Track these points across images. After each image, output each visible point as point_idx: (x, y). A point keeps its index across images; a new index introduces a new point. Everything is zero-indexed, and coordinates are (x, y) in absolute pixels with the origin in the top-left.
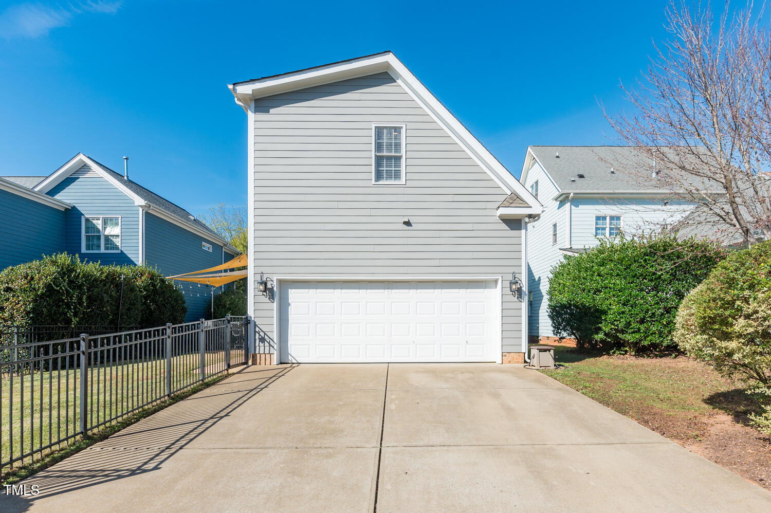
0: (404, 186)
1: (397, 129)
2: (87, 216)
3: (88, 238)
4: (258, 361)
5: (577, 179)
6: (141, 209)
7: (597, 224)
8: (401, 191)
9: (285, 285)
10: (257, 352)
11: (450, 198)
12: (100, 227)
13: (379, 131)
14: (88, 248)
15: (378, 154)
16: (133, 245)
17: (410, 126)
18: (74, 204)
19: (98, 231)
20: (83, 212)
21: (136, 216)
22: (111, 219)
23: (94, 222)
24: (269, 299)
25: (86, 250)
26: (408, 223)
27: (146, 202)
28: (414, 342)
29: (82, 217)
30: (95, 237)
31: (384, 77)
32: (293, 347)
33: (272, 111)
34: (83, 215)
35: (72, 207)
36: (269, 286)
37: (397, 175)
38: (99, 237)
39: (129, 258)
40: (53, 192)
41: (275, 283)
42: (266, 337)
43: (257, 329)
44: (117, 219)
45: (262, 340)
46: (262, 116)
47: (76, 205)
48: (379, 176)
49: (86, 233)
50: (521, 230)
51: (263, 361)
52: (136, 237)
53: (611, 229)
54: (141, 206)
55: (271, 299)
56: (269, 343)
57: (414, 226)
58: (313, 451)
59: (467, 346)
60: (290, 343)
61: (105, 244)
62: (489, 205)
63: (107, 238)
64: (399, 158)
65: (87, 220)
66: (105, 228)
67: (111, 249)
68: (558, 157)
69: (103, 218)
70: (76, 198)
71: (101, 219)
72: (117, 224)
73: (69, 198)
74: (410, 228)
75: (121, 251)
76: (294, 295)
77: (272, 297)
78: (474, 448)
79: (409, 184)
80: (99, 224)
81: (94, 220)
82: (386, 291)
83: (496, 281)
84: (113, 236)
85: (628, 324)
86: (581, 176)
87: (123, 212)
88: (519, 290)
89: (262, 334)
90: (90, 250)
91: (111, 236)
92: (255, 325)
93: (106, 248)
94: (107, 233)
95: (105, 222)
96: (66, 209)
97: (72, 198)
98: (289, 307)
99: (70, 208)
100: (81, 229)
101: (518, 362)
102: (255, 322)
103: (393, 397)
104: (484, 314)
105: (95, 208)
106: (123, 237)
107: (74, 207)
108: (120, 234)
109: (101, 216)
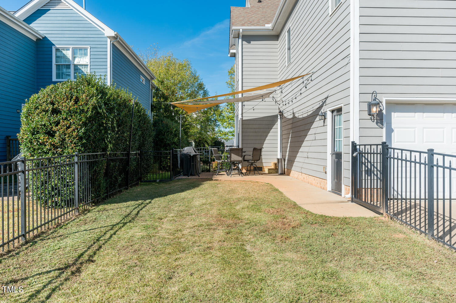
2: (57, 46)
3: (58, 66)
4: (363, 197)
6: (109, 40)
9: (391, 107)
12: (70, 57)
14: (58, 76)
16: (102, 74)
18: (45, 35)
19: (68, 61)
20: (54, 42)
21: (105, 46)
22: (81, 49)
23: (64, 52)
24: (377, 123)
25: (57, 78)
27: (116, 33)
29: (53, 47)
30: (65, 65)
34: (54, 45)
35: (43, 38)
38: (68, 66)
40: (30, 19)
41: (384, 105)
44: (86, 49)
47: (47, 36)
49: (56, 62)
52: (104, 67)
54: (109, 37)
55: (379, 124)
61: (75, 73)
63: (75, 66)
65: (57, 50)
66: (74, 58)
69: (73, 48)
70: (47, 29)
71: (71, 49)
72: (86, 54)
73: (40, 29)
76: (398, 119)
77: (380, 121)
80: (69, 54)
81: (64, 50)
84: (82, 65)
87: (92, 43)
90: (60, 78)
91: (80, 65)
94: (76, 63)
95: (75, 52)
96: (38, 39)
97: (43, 29)
98: (393, 134)
99: (41, 38)
100: (52, 58)
105: (65, 39)
106: (92, 67)
107: (45, 38)
108: (89, 64)
109: (71, 47)
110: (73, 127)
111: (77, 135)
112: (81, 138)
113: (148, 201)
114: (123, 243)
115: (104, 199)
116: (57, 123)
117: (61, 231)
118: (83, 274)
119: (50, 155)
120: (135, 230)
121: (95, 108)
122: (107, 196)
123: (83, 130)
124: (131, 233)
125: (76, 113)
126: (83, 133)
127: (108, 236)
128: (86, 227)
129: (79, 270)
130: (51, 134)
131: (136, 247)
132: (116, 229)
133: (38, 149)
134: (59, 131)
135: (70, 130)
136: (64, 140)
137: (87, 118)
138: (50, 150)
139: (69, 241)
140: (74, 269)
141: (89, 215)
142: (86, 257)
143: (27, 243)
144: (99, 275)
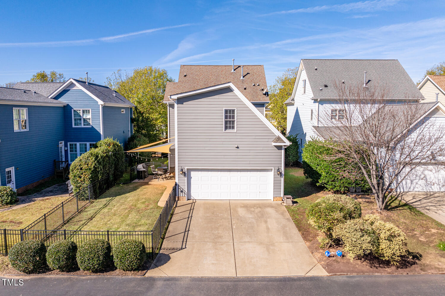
0: (236, 133)
1: (233, 111)
2: (75, 109)
3: (75, 119)
4: (180, 199)
5: (323, 88)
7: (332, 113)
8: (234, 134)
9: (189, 170)
10: (180, 196)
11: (254, 137)
12: (81, 114)
13: (226, 111)
14: (75, 125)
15: (225, 120)
16: (98, 123)
17: (238, 109)
18: (68, 103)
19: (80, 116)
20: (72, 107)
21: (99, 109)
22: (86, 111)
26: (238, 147)
27: (103, 102)
28: (239, 192)
29: (72, 109)
30: (79, 119)
31: (228, 90)
32: (192, 193)
33: (184, 103)
36: (184, 171)
37: (233, 128)
38: (80, 119)
39: (96, 130)
40: (56, 98)
41: (186, 170)
42: (183, 190)
43: (180, 187)
44: (89, 111)
45: (182, 192)
46: (180, 105)
48: (226, 128)
49: (74, 117)
50: (282, 150)
51: (182, 199)
52: (99, 120)
53: (339, 116)
54: (101, 105)
56: (184, 193)
57: (240, 148)
58: (217, 243)
59: (260, 194)
60: (191, 192)
61: (84, 123)
62: (269, 140)
63: (84, 119)
64: (234, 121)
65: (75, 111)
66: (83, 115)
67: (86, 125)
68: (316, 69)
70: (69, 100)
72: (89, 113)
73: (65, 100)
74: (238, 149)
75: (92, 126)
76: (193, 174)
77: (185, 175)
78: (256, 243)
79: (238, 132)
81: (78, 111)
82: (229, 172)
83: (272, 169)
84: (88, 119)
85: (328, 182)
86: (326, 86)
87: (92, 107)
88: (281, 173)
89: (182, 189)
90: (76, 126)
91: (86, 119)
92: (179, 186)
93: (84, 125)
94: (84, 117)
95: (83, 112)
96: (64, 106)
97: (67, 100)
99: (66, 105)
100: (72, 115)
101: (280, 200)
102: (178, 185)
103: (234, 222)
104: (267, 181)
105: (78, 105)
106: (93, 120)
107: (68, 105)
108: (91, 118)
109: (81, 109)
110: (87, 175)
111: (89, 178)
112: (90, 179)
113: (114, 198)
114: (102, 213)
115: (98, 197)
116: (82, 174)
117: (86, 210)
118: (93, 220)
119: (80, 184)
120: (106, 209)
121: (94, 167)
122: (100, 195)
123: (90, 176)
124: (104, 210)
125: (88, 170)
126: (91, 177)
127: (98, 211)
128: (93, 208)
129: (92, 219)
130: (80, 177)
131: (105, 214)
132: (101, 209)
133: (76, 182)
134: (83, 176)
135: (86, 176)
136: (85, 179)
137: (92, 171)
138: (80, 182)
139: (89, 213)
140: (91, 219)
141: (93, 204)
142: (93, 217)
143: (79, 213)
144: (96, 220)
